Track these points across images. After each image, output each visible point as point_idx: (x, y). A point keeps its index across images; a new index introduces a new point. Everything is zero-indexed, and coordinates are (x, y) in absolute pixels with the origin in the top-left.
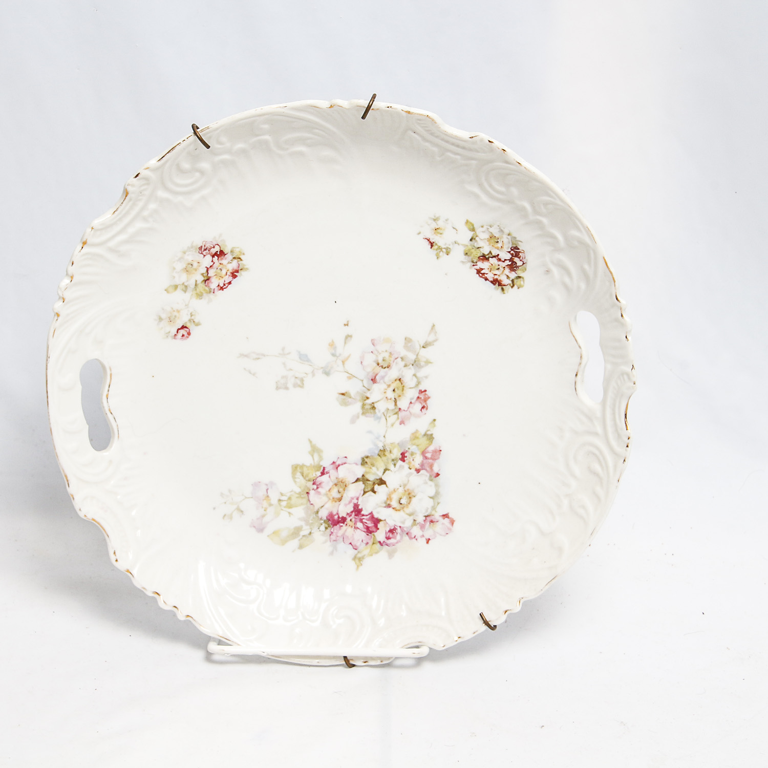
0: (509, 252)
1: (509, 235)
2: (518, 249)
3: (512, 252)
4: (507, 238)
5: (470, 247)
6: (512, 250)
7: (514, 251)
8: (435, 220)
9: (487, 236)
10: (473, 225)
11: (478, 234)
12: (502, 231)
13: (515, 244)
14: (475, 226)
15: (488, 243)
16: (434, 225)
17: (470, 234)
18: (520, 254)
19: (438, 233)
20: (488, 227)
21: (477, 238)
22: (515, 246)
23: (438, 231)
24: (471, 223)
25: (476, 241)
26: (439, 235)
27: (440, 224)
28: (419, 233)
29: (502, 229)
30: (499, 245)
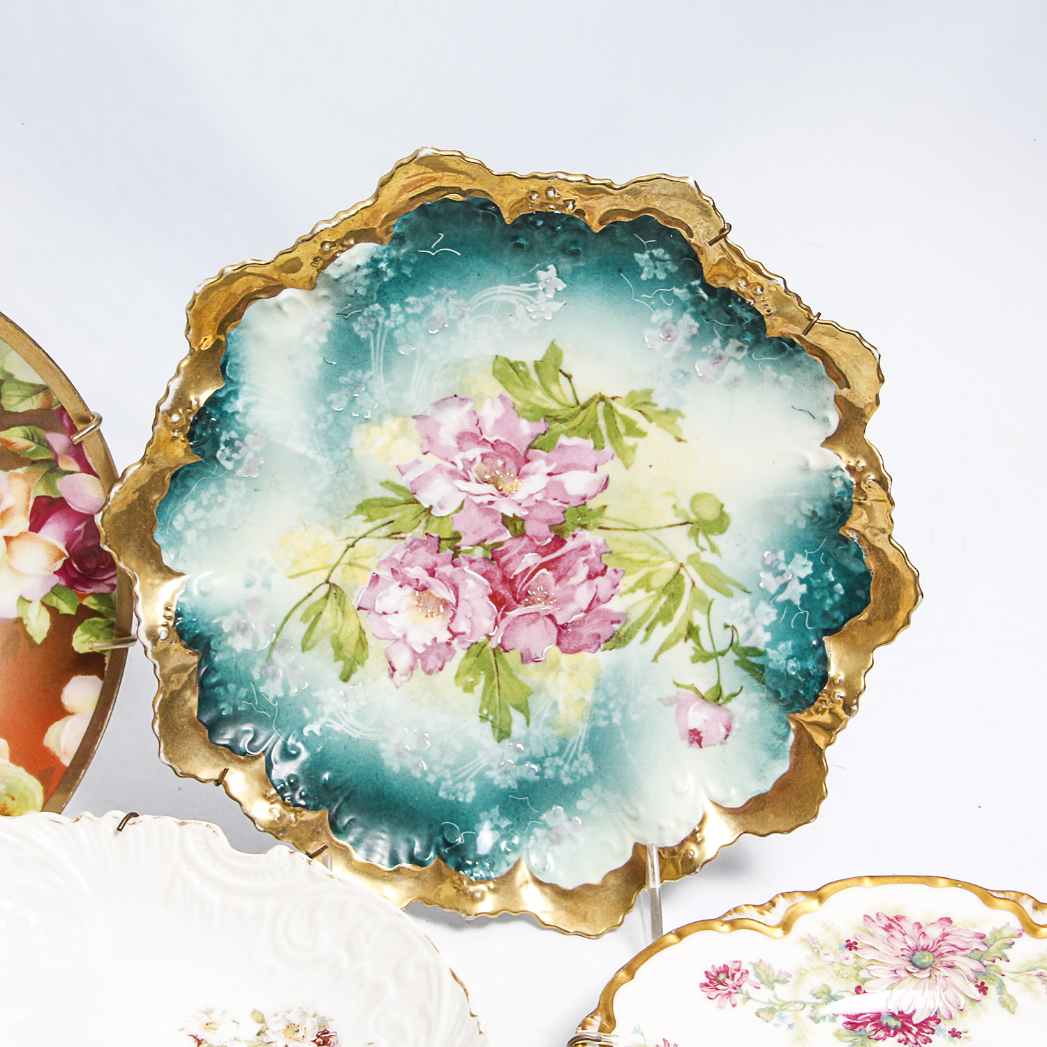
0: (314, 1041)
1: (314, 1016)
2: (328, 1032)
3: (319, 1040)
4: (313, 1022)
5: (257, 1043)
6: (318, 1037)
7: (322, 1038)
8: (206, 1013)
9: (283, 1026)
10: (262, 1016)
11: (269, 1026)
12: (304, 1014)
13: (324, 1026)
14: (265, 1016)
15: (283, 1035)
16: (206, 1019)
17: (258, 1027)
18: (331, 1039)
19: (210, 1028)
20: (285, 1014)
21: (267, 1032)
22: (323, 1030)
23: (211, 1026)
24: (260, 1013)
25: (266, 1035)
26: (212, 1031)
27: (214, 1017)
28: (182, 1029)
29: (305, 1010)
30: (300, 1035)
